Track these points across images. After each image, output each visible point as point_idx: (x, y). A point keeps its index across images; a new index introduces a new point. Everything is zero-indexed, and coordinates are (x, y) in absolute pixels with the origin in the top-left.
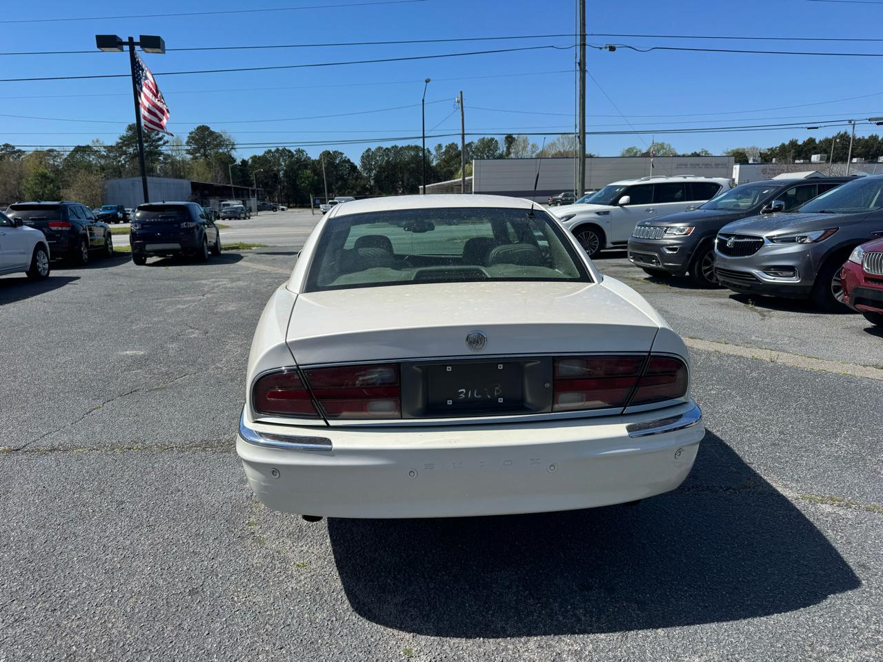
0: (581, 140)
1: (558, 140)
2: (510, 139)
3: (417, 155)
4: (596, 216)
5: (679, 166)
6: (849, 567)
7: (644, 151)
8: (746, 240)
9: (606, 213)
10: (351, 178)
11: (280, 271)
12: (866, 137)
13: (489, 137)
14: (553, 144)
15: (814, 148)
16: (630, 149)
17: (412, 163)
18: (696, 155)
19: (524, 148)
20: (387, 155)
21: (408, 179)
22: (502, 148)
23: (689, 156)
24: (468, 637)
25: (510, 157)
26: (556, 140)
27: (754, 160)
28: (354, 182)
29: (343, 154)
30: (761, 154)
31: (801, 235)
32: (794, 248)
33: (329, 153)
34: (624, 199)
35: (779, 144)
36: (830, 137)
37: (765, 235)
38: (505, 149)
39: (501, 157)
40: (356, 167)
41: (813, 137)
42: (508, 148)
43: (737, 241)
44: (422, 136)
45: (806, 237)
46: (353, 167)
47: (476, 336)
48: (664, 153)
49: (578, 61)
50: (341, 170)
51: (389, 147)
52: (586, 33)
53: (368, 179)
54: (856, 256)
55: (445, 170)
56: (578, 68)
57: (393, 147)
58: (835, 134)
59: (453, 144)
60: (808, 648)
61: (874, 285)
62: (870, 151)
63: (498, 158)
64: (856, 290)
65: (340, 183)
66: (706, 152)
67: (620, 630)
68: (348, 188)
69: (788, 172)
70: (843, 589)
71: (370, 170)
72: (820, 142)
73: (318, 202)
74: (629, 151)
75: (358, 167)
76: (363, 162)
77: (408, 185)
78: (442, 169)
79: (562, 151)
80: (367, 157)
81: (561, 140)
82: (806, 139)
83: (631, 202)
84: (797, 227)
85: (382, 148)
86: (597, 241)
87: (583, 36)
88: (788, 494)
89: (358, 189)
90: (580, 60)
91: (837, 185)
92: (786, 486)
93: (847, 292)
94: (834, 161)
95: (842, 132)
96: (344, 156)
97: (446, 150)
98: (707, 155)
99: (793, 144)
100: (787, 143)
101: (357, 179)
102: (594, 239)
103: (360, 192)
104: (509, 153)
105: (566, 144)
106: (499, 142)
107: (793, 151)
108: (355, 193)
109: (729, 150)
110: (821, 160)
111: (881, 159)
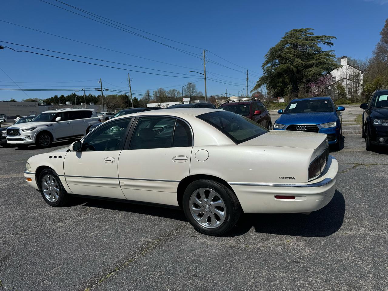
4: (47, 127)
9: (51, 125)
15: (65, 99)
27: (43, 104)
30: (44, 101)
34: (58, 119)
35: (50, 98)
72: (66, 97)
82: (61, 95)
83: (62, 120)
86: (49, 139)
99: (56, 97)
100: (53, 97)
102: (48, 138)
109: (25, 99)
110: (70, 104)
111: (91, 104)
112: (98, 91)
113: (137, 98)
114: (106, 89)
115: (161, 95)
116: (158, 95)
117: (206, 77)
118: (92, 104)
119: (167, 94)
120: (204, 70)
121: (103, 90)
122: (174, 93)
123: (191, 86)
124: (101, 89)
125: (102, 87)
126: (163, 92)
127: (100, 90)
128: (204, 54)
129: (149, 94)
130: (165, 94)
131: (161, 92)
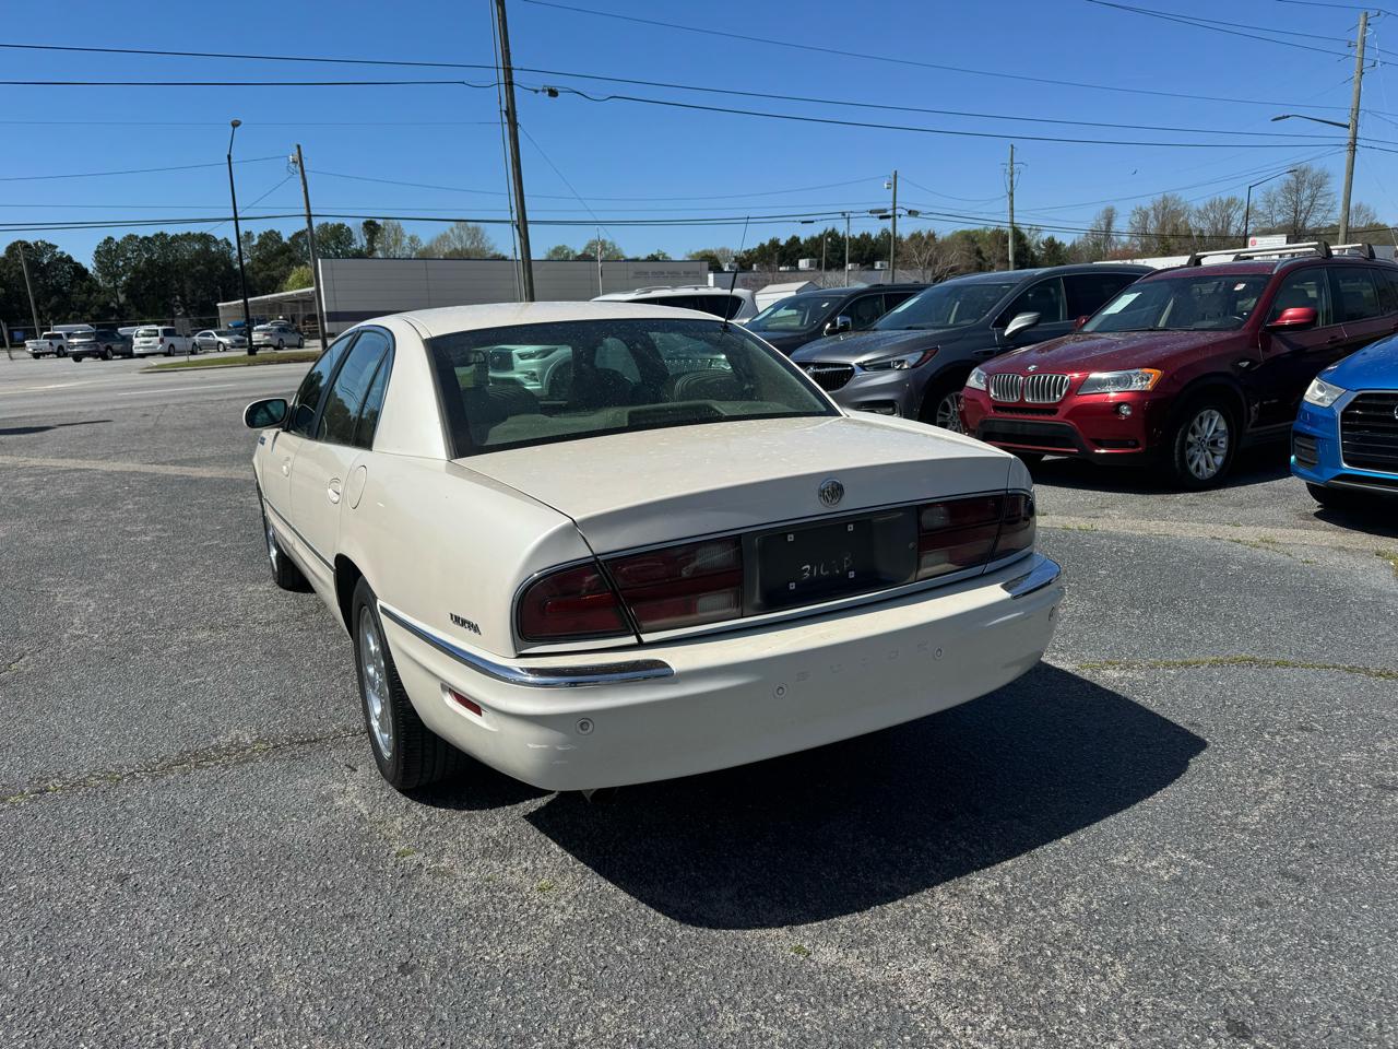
0: (522, 231)
1: (452, 230)
2: (371, 228)
3: (207, 250)
5: (639, 274)
6: (1181, 728)
7: (579, 253)
8: (831, 369)
10: (76, 290)
11: (34, 462)
12: (857, 236)
13: (336, 221)
14: (445, 237)
15: (800, 250)
16: (559, 248)
17: (199, 263)
18: (653, 259)
19: (397, 242)
20: (148, 250)
21: (193, 292)
22: (360, 241)
23: (643, 261)
24: (860, 910)
25: (375, 255)
26: (448, 232)
27: (730, 267)
28: (84, 297)
29: (56, 247)
30: (736, 257)
31: (897, 358)
32: (889, 377)
33: (26, 246)
35: (756, 246)
36: (816, 235)
37: (854, 361)
38: (365, 242)
39: (359, 255)
40: (86, 271)
41: (797, 235)
42: (371, 241)
43: (817, 370)
44: (232, 216)
45: (903, 361)
46: (80, 271)
47: (833, 486)
48: (609, 256)
49: (504, 108)
50: (53, 277)
51: (150, 235)
52: (513, 65)
53: (113, 292)
54: (975, 381)
55: (262, 275)
56: (505, 119)
57: (157, 236)
58: (822, 232)
59: (272, 232)
60: (1213, 817)
61: (1008, 415)
62: (863, 254)
63: (354, 257)
64: (983, 423)
65: (54, 300)
66: (664, 254)
67: (1024, 851)
68: (74, 310)
69: (774, 283)
70: (1197, 752)
71: (115, 277)
72: (805, 242)
73: (18, 335)
74: (557, 251)
75: (91, 270)
76: (99, 262)
77: (193, 301)
78: (257, 273)
79: (459, 247)
80: (107, 253)
81: (456, 231)
82: (789, 238)
84: (886, 349)
85: (137, 237)
87: (508, 71)
88: (1068, 667)
89: (95, 310)
90: (507, 107)
91: (911, 295)
92: (1055, 658)
93: (968, 427)
94: (828, 268)
95: (830, 229)
96: (58, 250)
97: (259, 243)
98: (667, 260)
99: (774, 243)
100: (767, 243)
101: (90, 291)
103: (98, 315)
104: (372, 250)
105: (465, 238)
106: (352, 230)
107: (776, 254)
108: (89, 317)
110: (810, 266)
111: (878, 265)
112: (881, 218)
113: (1057, 240)
114: (910, 212)
115: (1163, 226)
116: (1152, 227)
117: (1355, 138)
118: (882, 265)
119: (1193, 222)
120: (1352, 103)
121: (900, 216)
122: (1229, 217)
123: (1303, 183)
124: (890, 213)
125: (895, 205)
126: (1176, 214)
127: (888, 217)
128: (1365, 31)
129: (1109, 224)
130: (1186, 222)
131: (1168, 212)
